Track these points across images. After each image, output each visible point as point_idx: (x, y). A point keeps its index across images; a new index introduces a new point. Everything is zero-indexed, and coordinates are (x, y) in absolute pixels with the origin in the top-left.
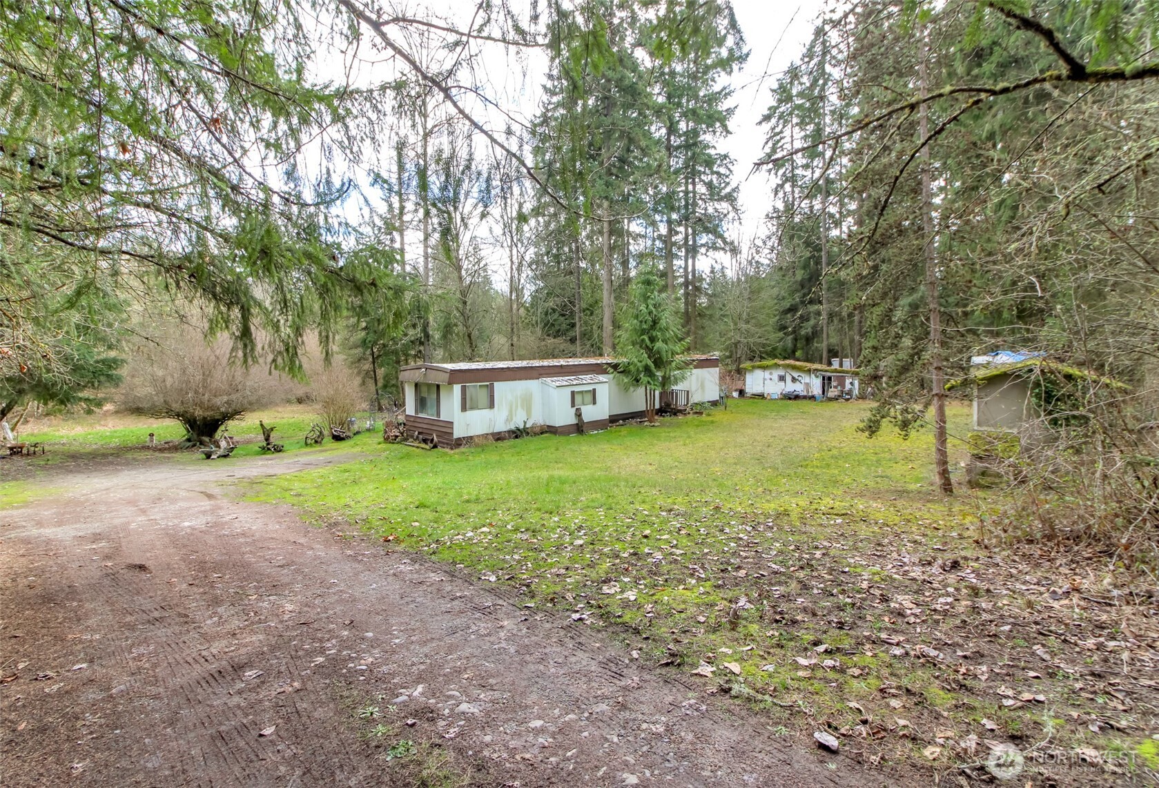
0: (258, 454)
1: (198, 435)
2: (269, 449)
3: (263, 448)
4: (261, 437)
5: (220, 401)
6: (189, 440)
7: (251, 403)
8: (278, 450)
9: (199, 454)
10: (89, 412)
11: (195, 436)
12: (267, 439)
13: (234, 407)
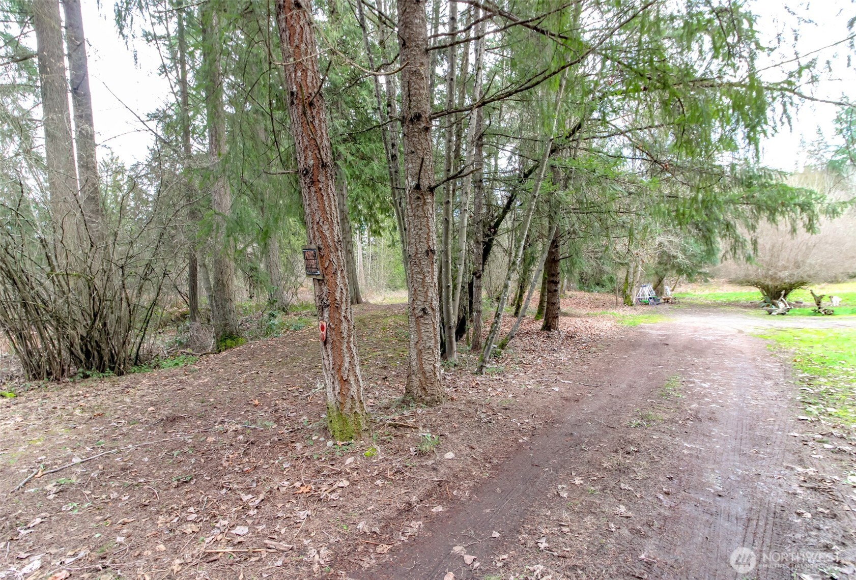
0: (810, 314)
1: (771, 299)
2: (819, 312)
3: (815, 311)
4: (814, 302)
5: (784, 274)
6: (765, 302)
7: (810, 276)
8: (828, 313)
9: (763, 312)
10: (706, 281)
11: (769, 300)
12: (818, 303)
13: (795, 279)
